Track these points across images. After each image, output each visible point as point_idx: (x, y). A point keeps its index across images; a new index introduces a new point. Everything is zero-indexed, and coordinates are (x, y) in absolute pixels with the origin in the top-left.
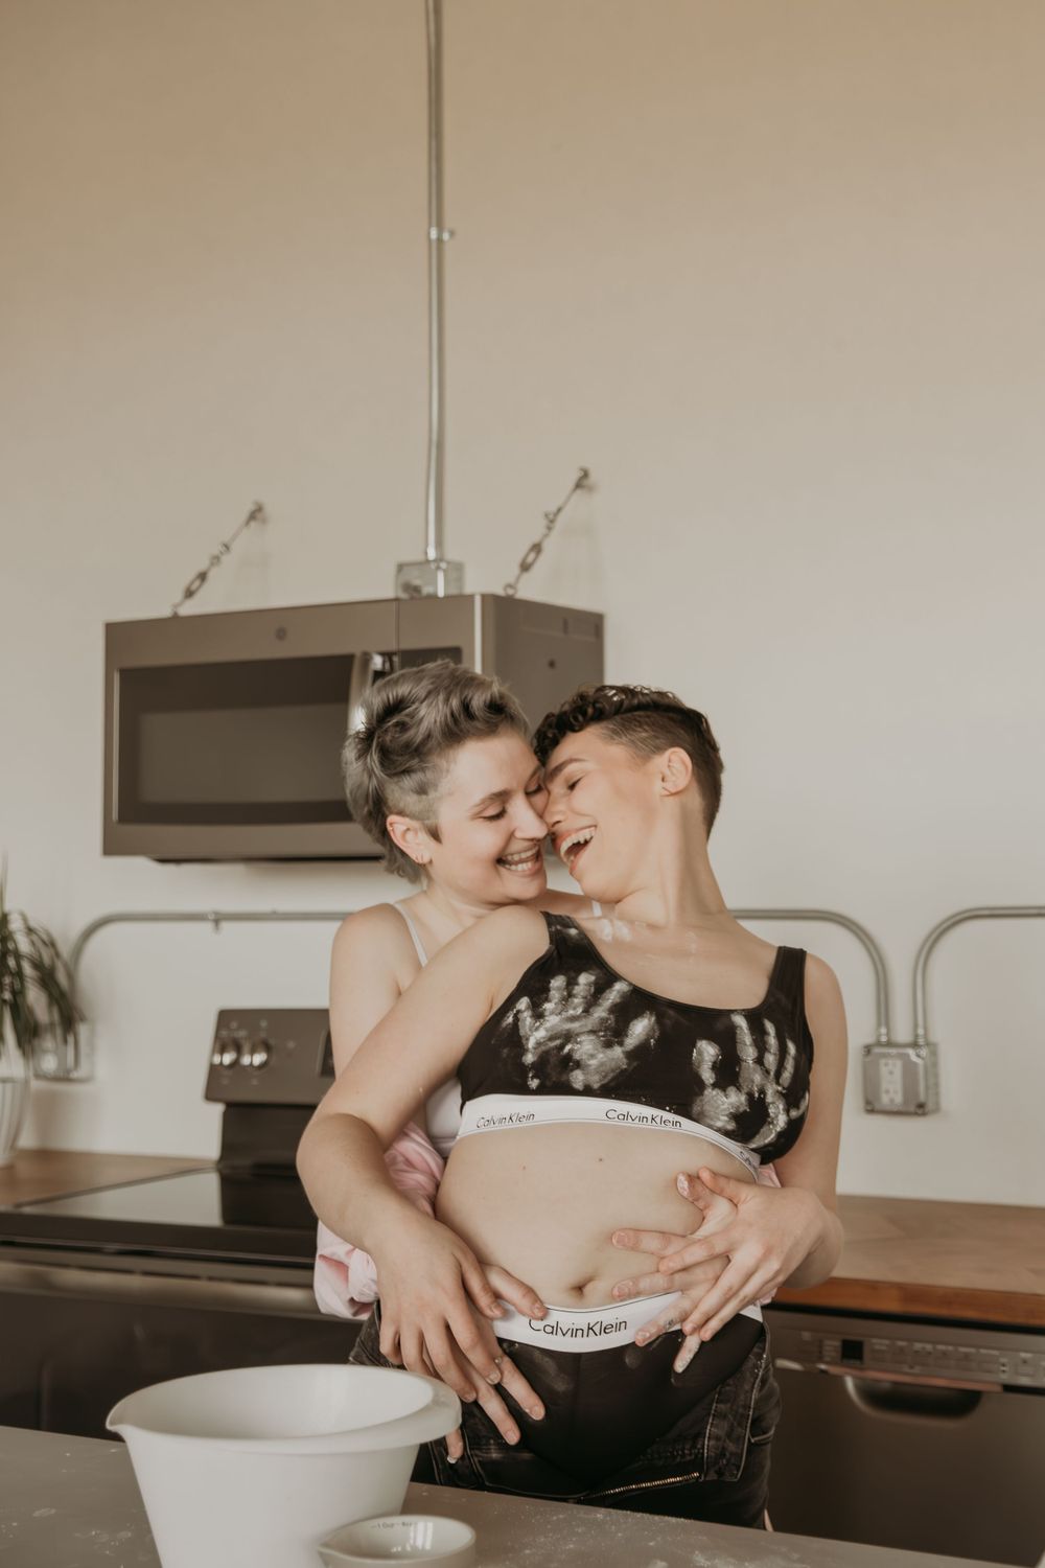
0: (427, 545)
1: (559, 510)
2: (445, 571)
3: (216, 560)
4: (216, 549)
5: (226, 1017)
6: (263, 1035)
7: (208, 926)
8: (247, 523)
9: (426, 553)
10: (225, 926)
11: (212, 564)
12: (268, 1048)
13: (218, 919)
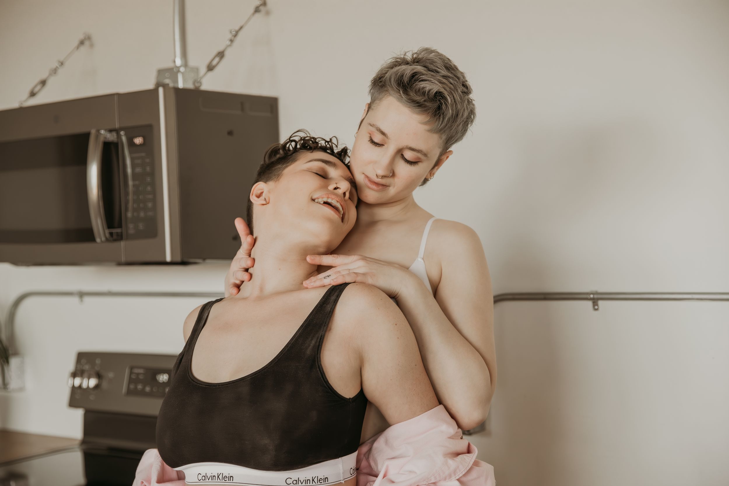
0: (175, 57)
1: (241, 28)
2: (183, 73)
3: (55, 71)
4: (55, 64)
5: (82, 357)
6: (97, 368)
7: (75, 300)
8: (78, 48)
9: (175, 62)
10: (87, 300)
11: (50, 75)
12: (99, 376)
13: (82, 295)
